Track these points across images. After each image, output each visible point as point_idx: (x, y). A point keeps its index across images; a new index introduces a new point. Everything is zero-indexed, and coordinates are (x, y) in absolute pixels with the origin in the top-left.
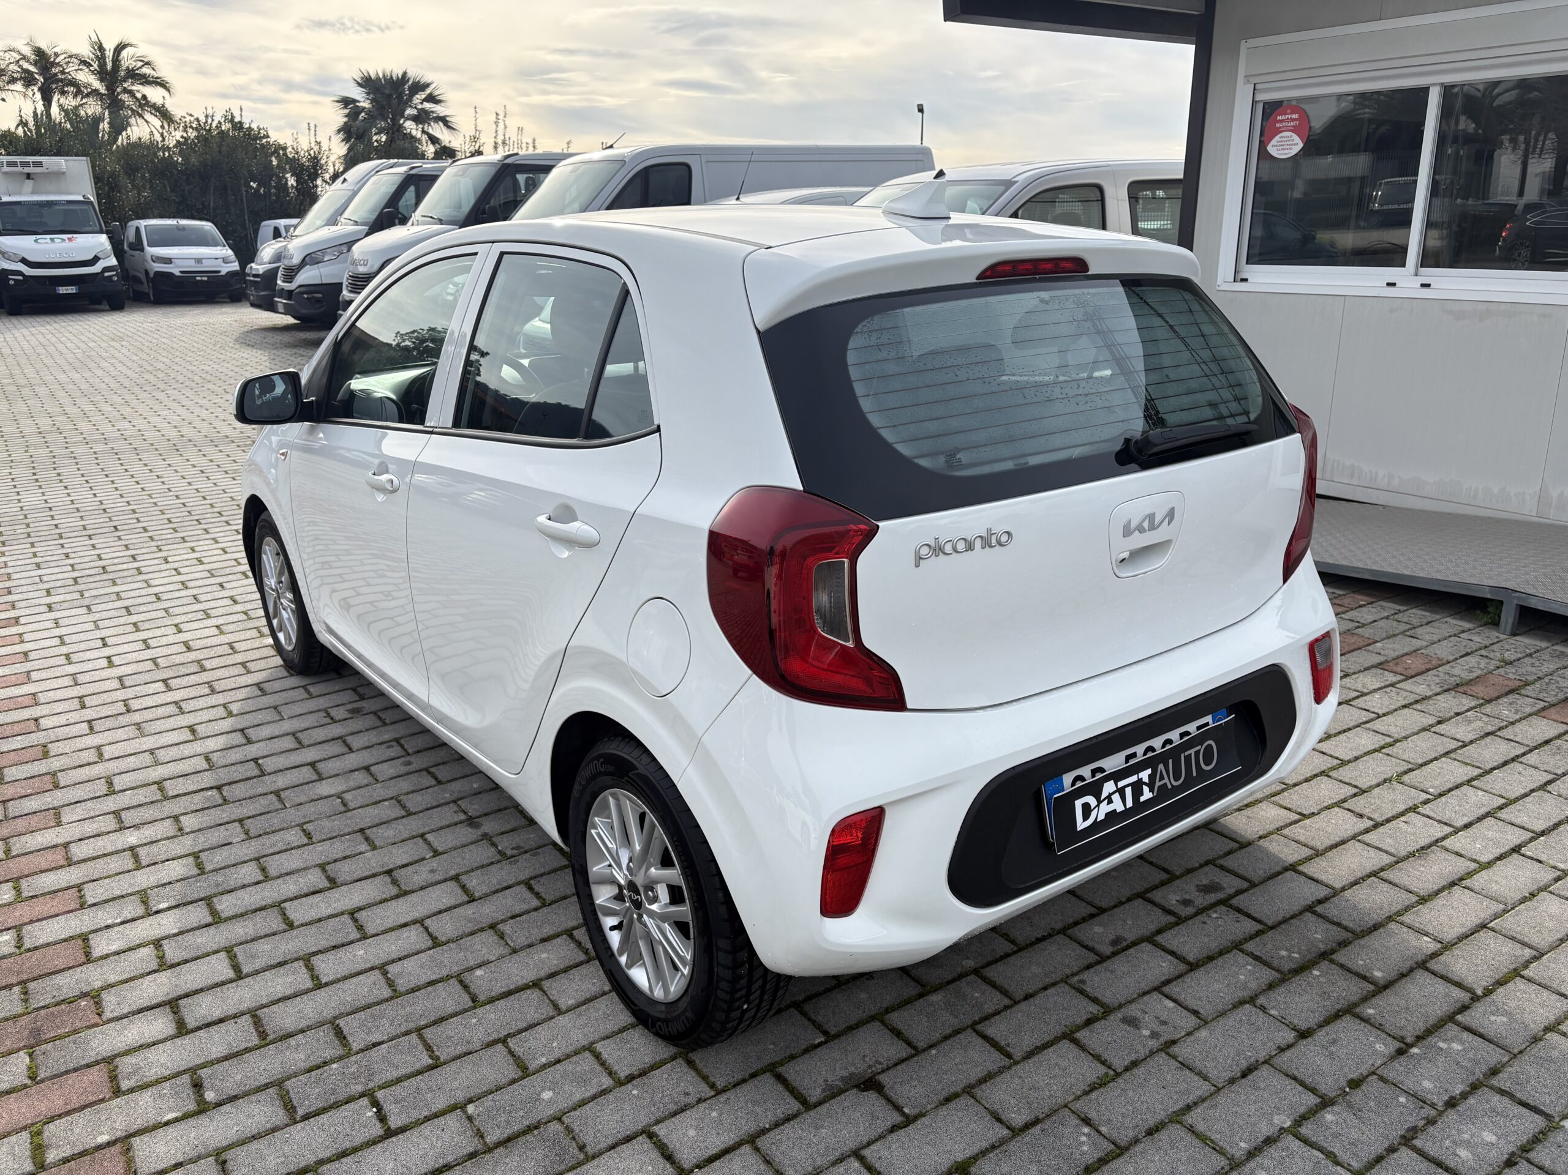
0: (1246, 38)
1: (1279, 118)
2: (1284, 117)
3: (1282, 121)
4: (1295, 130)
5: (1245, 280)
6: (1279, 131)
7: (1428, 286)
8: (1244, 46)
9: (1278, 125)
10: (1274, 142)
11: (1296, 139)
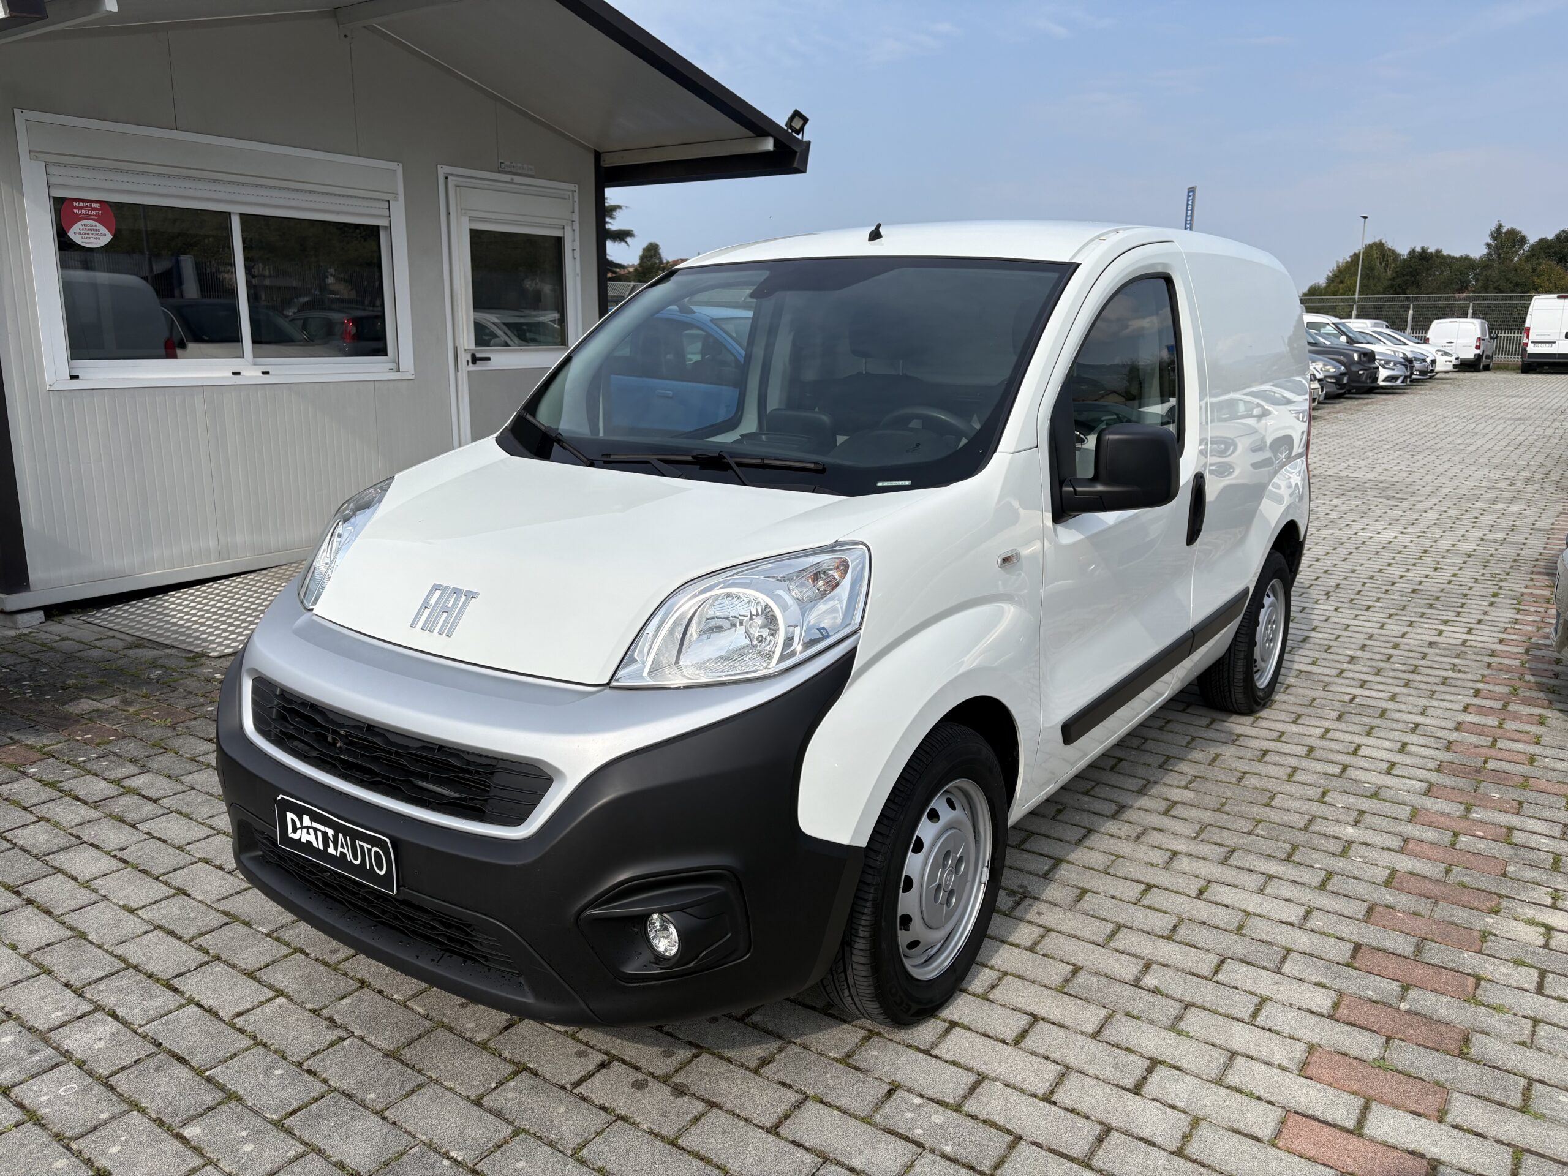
3: (81, 208)
4: (98, 219)
5: (77, 377)
6: (78, 218)
7: (268, 373)
8: (20, 117)
9: (76, 211)
10: (77, 227)
11: (103, 230)
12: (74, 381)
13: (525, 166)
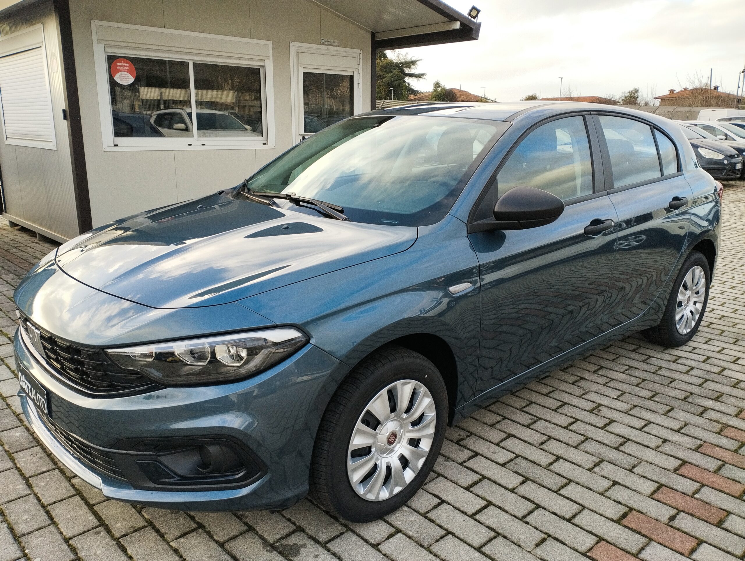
0: (95, 19)
1: (118, 64)
2: (120, 64)
3: (120, 66)
4: (128, 71)
5: (117, 145)
6: (119, 71)
7: (204, 145)
8: (93, 23)
9: (118, 68)
10: (118, 75)
11: (130, 76)
12: (115, 147)
13: (335, 41)
